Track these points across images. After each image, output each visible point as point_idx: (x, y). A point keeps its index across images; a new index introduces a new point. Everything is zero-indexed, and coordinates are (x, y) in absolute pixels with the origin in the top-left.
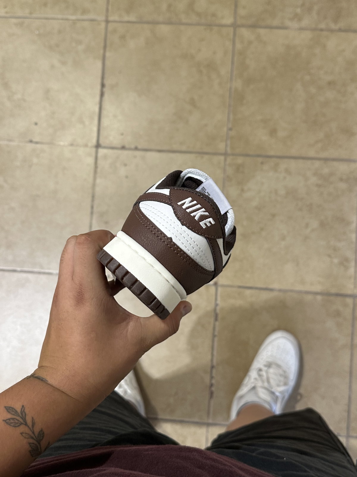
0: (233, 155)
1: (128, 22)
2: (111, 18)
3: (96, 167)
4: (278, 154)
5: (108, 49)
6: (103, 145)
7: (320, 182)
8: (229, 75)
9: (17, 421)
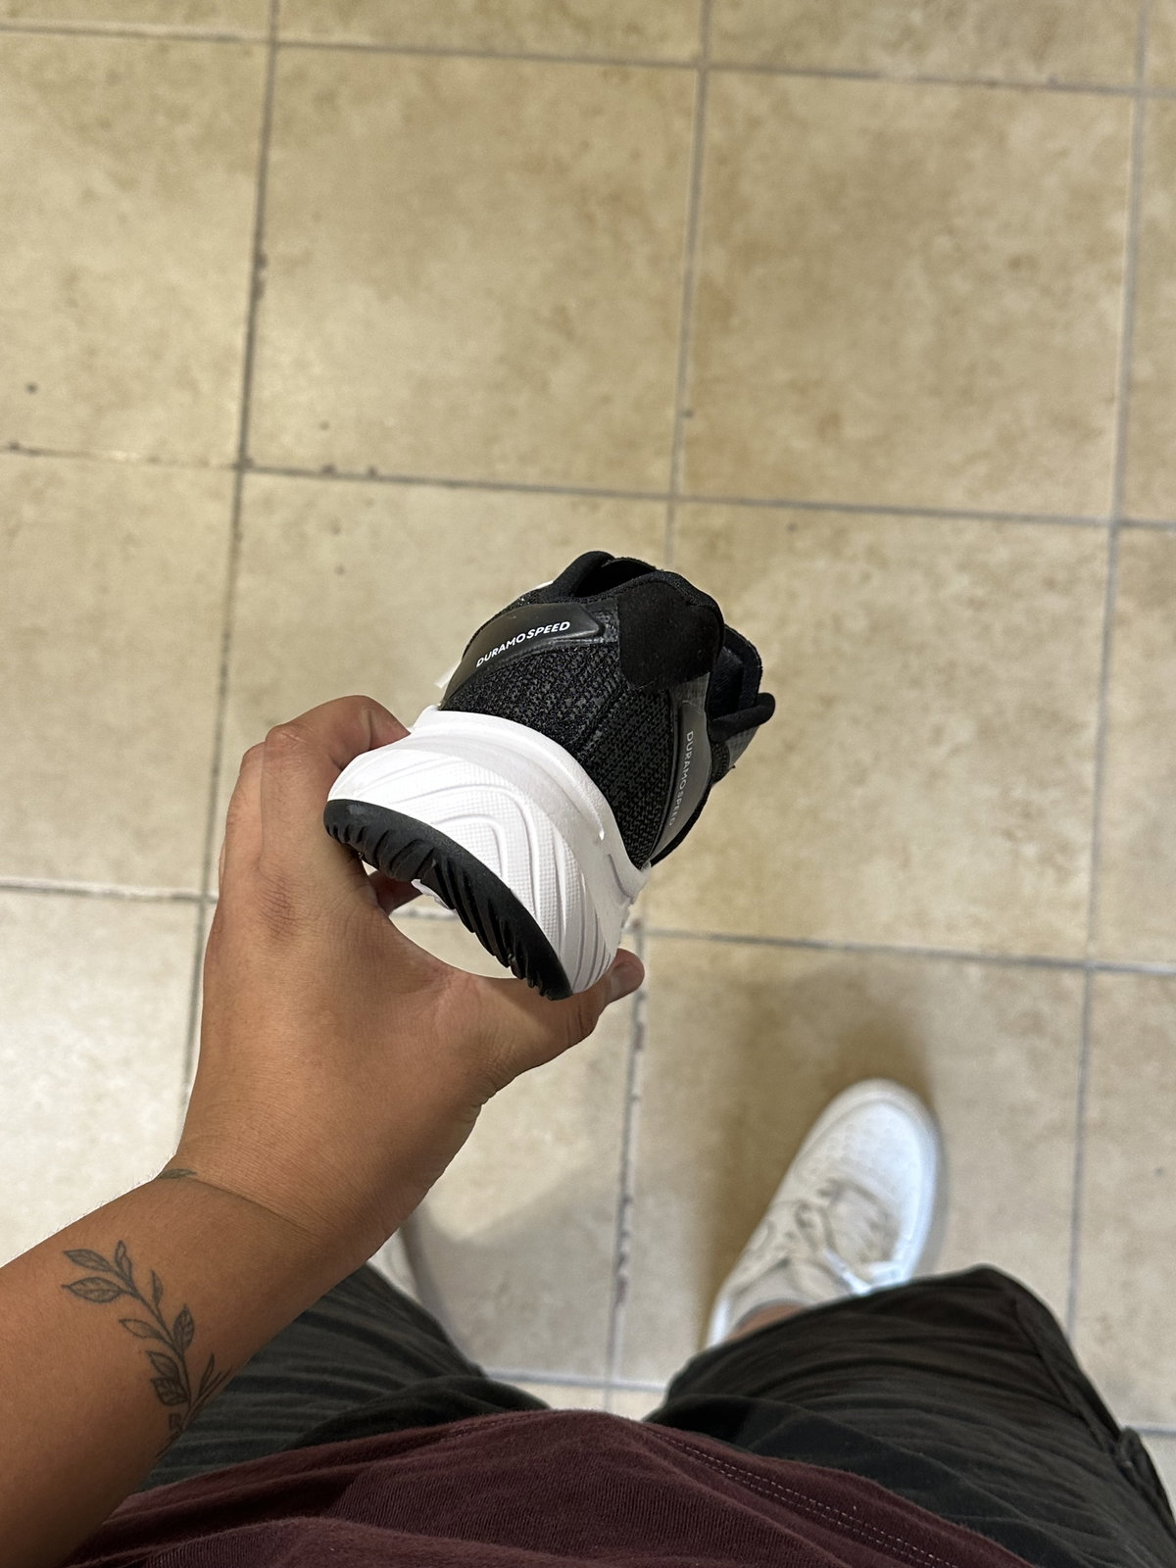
0: (695, 499)
1: (346, 47)
2: (285, 35)
3: (237, 536)
4: (845, 498)
5: (275, 136)
6: (259, 461)
7: (980, 592)
8: (685, 233)
9: (105, 1287)
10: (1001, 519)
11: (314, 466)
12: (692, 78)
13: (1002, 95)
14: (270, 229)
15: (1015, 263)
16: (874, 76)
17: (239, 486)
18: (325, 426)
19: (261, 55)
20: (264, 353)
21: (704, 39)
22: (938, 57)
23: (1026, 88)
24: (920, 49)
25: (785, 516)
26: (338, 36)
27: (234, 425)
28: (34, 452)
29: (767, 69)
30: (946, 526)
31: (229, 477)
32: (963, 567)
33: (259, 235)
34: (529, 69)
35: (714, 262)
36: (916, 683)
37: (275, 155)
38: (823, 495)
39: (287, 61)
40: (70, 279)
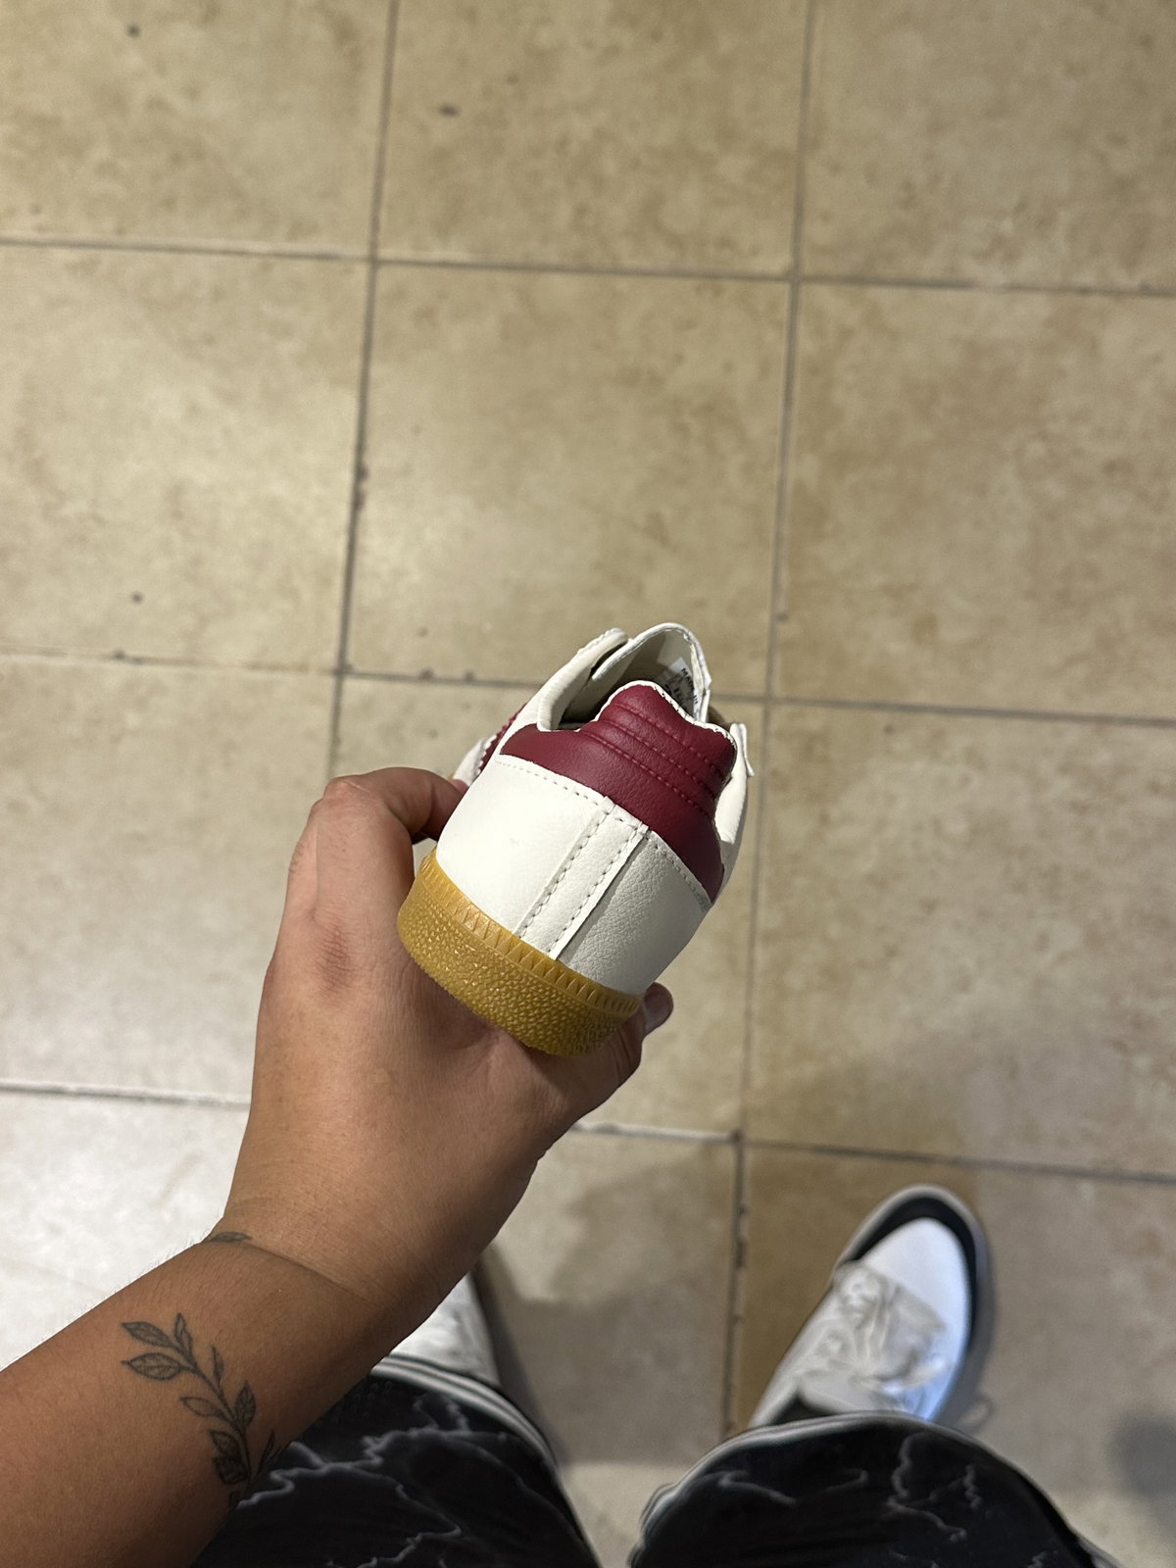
0: (791, 700)
1: (444, 264)
2: (385, 253)
3: (335, 740)
4: (945, 700)
5: (376, 352)
6: (359, 667)
7: (1082, 796)
8: (777, 440)
9: (166, 1363)
10: (1102, 721)
11: (414, 671)
12: (784, 289)
13: (1095, 302)
14: (372, 442)
15: (1110, 468)
16: (964, 285)
17: (338, 691)
18: (423, 633)
19: (361, 272)
20: (365, 562)
21: (796, 252)
22: (1029, 266)
23: (1117, 293)
24: (1011, 257)
25: (882, 718)
26: (437, 254)
27: (334, 631)
28: (138, 661)
29: (858, 280)
30: (1046, 728)
31: (330, 682)
32: (1065, 769)
33: (360, 448)
34: (622, 284)
35: (806, 469)
36: (1020, 887)
37: (377, 371)
38: (921, 698)
39: (387, 279)
40: (176, 492)
